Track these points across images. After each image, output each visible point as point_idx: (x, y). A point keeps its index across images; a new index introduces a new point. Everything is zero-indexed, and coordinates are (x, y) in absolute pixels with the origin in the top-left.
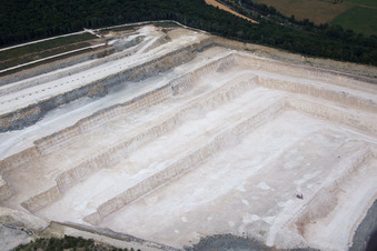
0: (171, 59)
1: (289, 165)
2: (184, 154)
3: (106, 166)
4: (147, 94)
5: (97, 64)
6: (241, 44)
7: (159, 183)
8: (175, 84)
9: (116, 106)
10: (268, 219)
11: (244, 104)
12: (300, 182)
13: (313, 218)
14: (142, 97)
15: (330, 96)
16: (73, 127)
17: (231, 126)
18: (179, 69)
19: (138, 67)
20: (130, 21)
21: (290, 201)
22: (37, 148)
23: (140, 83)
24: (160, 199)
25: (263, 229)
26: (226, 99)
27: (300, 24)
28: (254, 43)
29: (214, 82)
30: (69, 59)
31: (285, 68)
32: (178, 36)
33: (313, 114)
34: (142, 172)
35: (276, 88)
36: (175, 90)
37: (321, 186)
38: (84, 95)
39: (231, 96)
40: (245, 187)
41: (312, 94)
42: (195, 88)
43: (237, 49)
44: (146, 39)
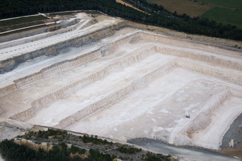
0: (99, 34)
1: (179, 99)
2: (113, 92)
3: (62, 98)
4: (86, 55)
5: (50, 36)
6: (145, 26)
7: (97, 108)
8: (103, 49)
9: (66, 61)
10: (169, 129)
11: (149, 63)
12: (188, 109)
13: (197, 130)
14: (82, 56)
15: (203, 58)
16: (39, 73)
17: (141, 76)
18: (104, 40)
19: (78, 38)
20: (69, 9)
21: (182, 120)
22: (16, 85)
23: (80, 48)
24: (98, 118)
25: (166, 135)
26: (136, 60)
27: (181, 17)
28: (153, 25)
29: (128, 49)
30: (32, 31)
31: (174, 41)
32: (102, 20)
33: (193, 70)
34: (86, 101)
35: (169, 54)
36: (103, 53)
37: (201, 111)
38: (43, 54)
39: (140, 58)
40: (153, 111)
41: (192, 58)
42: (116, 53)
43: (142, 29)
44: (81, 21)
